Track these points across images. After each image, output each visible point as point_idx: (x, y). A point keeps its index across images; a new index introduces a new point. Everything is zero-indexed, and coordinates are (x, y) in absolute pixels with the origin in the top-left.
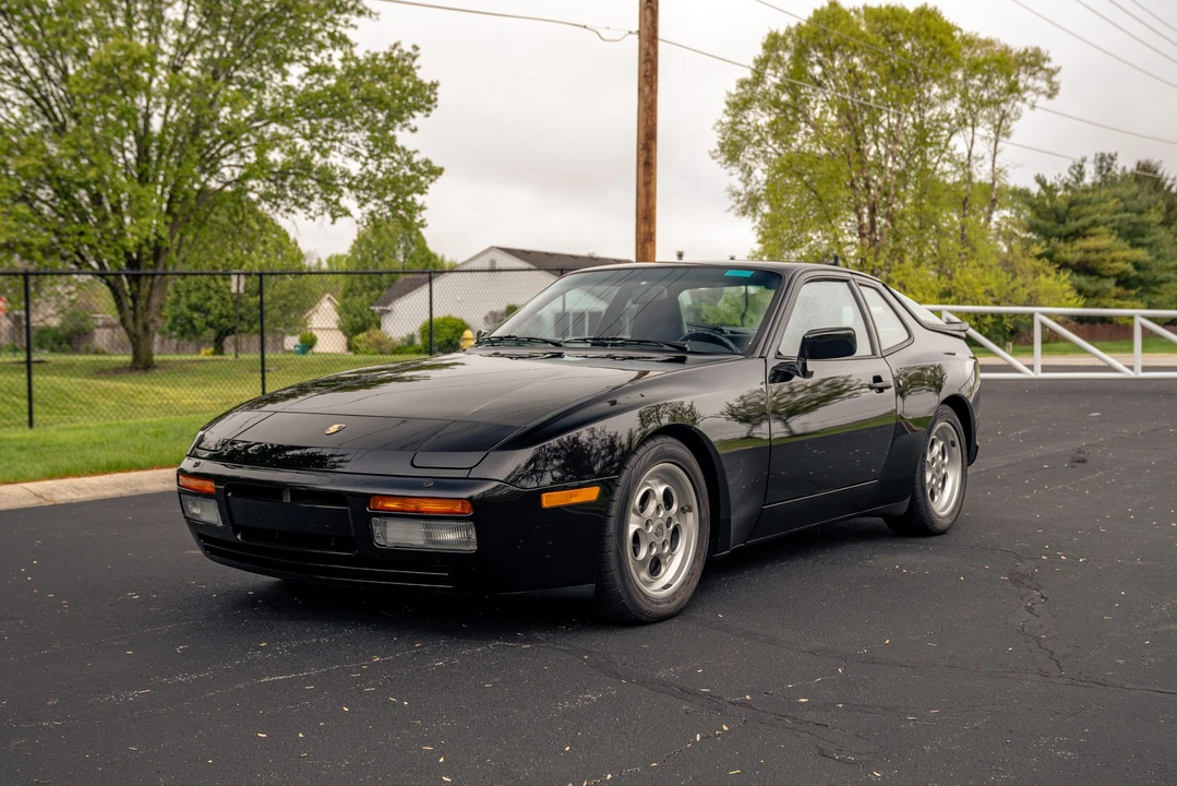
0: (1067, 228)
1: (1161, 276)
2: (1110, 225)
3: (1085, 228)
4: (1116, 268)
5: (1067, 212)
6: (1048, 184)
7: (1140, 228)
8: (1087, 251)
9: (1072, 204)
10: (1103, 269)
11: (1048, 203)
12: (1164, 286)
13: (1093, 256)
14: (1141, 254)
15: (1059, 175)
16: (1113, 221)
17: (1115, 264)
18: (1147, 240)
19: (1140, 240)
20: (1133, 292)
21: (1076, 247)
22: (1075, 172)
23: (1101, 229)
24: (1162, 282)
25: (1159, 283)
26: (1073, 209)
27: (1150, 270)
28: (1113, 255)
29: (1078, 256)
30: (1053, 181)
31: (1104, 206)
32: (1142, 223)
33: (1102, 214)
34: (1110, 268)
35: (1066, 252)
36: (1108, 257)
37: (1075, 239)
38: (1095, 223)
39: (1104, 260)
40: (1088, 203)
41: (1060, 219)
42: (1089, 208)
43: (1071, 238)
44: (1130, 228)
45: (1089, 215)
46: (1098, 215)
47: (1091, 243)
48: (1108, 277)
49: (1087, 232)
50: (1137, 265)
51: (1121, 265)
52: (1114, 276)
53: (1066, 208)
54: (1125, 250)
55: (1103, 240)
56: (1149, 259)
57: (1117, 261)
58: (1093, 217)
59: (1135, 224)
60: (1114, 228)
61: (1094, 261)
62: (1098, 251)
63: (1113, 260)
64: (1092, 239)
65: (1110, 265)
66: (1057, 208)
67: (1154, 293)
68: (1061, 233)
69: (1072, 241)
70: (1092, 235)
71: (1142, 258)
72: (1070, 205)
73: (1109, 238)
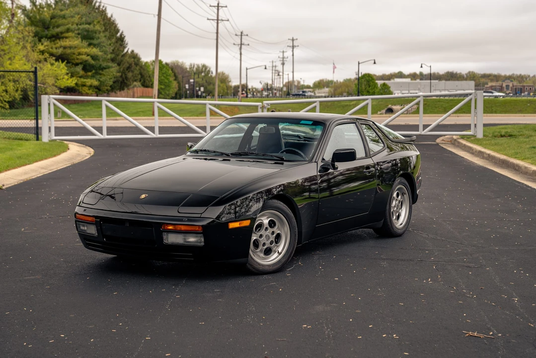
0: (50, 32)
1: (104, 64)
2: (76, 32)
3: (62, 33)
4: (81, 59)
5: (50, 22)
6: (37, 3)
7: (90, 33)
8: (65, 48)
9: (53, 17)
10: (74, 59)
11: (38, 17)
12: (105, 71)
13: (68, 51)
14: (95, 51)
16: (79, 29)
17: (81, 57)
18: (95, 42)
19: (92, 41)
20: (90, 74)
21: (58, 45)
23: (70, 34)
24: (105, 68)
25: (103, 69)
26: (53, 21)
27: (99, 60)
28: (79, 51)
29: (60, 51)
31: (72, 20)
32: (92, 31)
33: (72, 25)
34: (77, 59)
35: (52, 48)
36: (76, 51)
37: (56, 40)
38: (68, 30)
39: (74, 54)
40: (64, 17)
41: (45, 25)
42: (64, 21)
43: (54, 39)
44: (85, 33)
45: (63, 25)
46: (70, 25)
47: (66, 43)
48: (77, 64)
49: (63, 35)
50: (94, 58)
51: (84, 57)
52: (81, 63)
53: (49, 19)
54: (85, 48)
55: (73, 42)
56: (100, 53)
57: (82, 54)
58: (67, 26)
59: (88, 31)
60: (79, 34)
61: (68, 55)
62: (70, 47)
63: (79, 54)
64: (67, 40)
65: (78, 57)
66: (44, 19)
67: (101, 74)
68: (47, 35)
69: (54, 41)
70: (66, 38)
71: (96, 53)
72: (51, 19)
73: (76, 40)
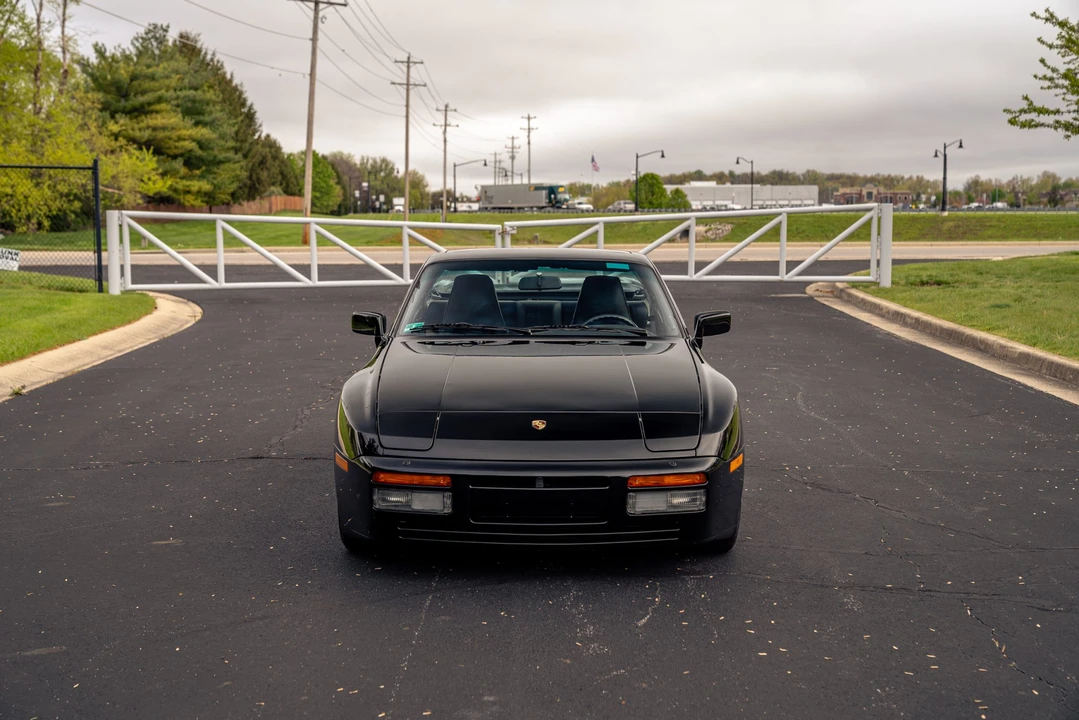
0: (131, 102)
1: (222, 156)
2: (174, 102)
3: (149, 104)
4: (183, 146)
5: (129, 85)
6: (108, 54)
7: (197, 105)
8: (155, 129)
9: (134, 78)
10: (170, 148)
11: (109, 77)
12: (222, 166)
13: (161, 135)
14: (204, 132)
15: (119, 46)
16: (178, 98)
17: (182, 143)
18: (207, 118)
19: (201, 118)
20: (198, 172)
21: (142, 125)
22: (137, 44)
23: (163, 106)
24: (221, 162)
25: (219, 163)
26: (135, 83)
27: (212, 149)
28: (179, 133)
29: (146, 134)
30: (113, 51)
31: (167, 82)
32: (201, 101)
33: (167, 91)
34: (176, 148)
35: (133, 129)
36: (174, 135)
37: (140, 115)
38: (160, 100)
39: (170, 139)
40: (153, 78)
41: (122, 92)
42: (153, 84)
43: (136, 114)
44: (189, 105)
45: (153, 90)
46: (163, 91)
47: (157, 120)
48: (175, 157)
49: (151, 108)
50: (201, 145)
51: (189, 145)
52: (182, 155)
53: (129, 81)
54: (188, 129)
55: (168, 120)
56: (214, 136)
57: (185, 140)
58: (159, 93)
59: (194, 101)
60: (178, 106)
61: (162, 140)
62: (164, 128)
63: (180, 139)
64: (159, 116)
65: (177, 144)
66: (119, 81)
67: (215, 173)
68: (125, 107)
69: (136, 117)
70: (157, 112)
71: (207, 136)
72: (132, 80)
73: (175, 116)
